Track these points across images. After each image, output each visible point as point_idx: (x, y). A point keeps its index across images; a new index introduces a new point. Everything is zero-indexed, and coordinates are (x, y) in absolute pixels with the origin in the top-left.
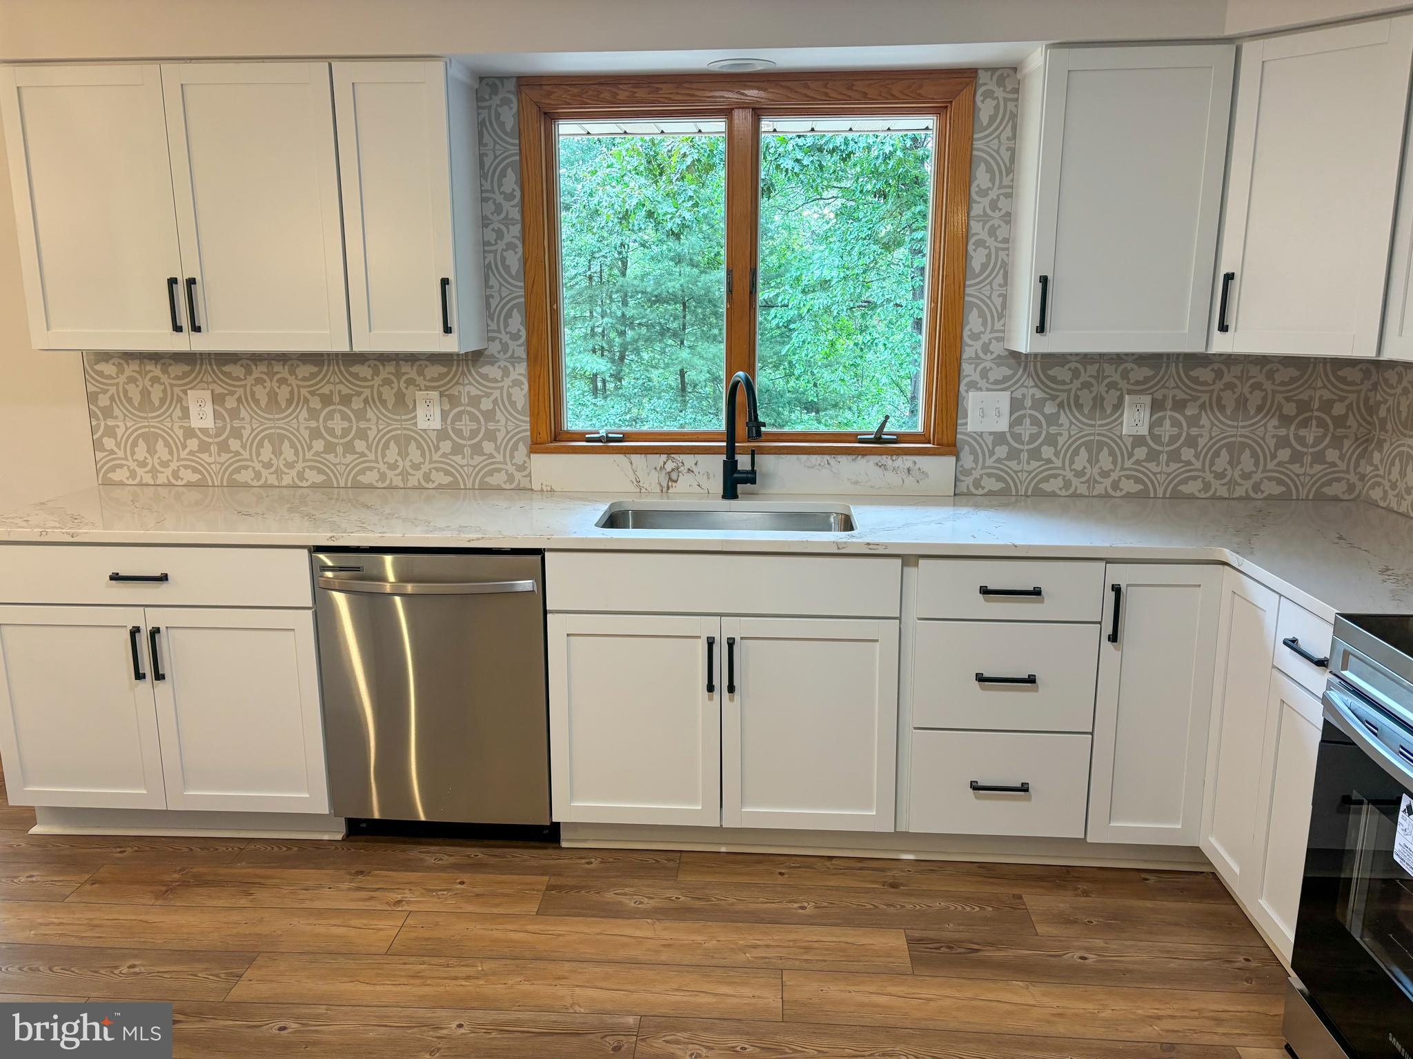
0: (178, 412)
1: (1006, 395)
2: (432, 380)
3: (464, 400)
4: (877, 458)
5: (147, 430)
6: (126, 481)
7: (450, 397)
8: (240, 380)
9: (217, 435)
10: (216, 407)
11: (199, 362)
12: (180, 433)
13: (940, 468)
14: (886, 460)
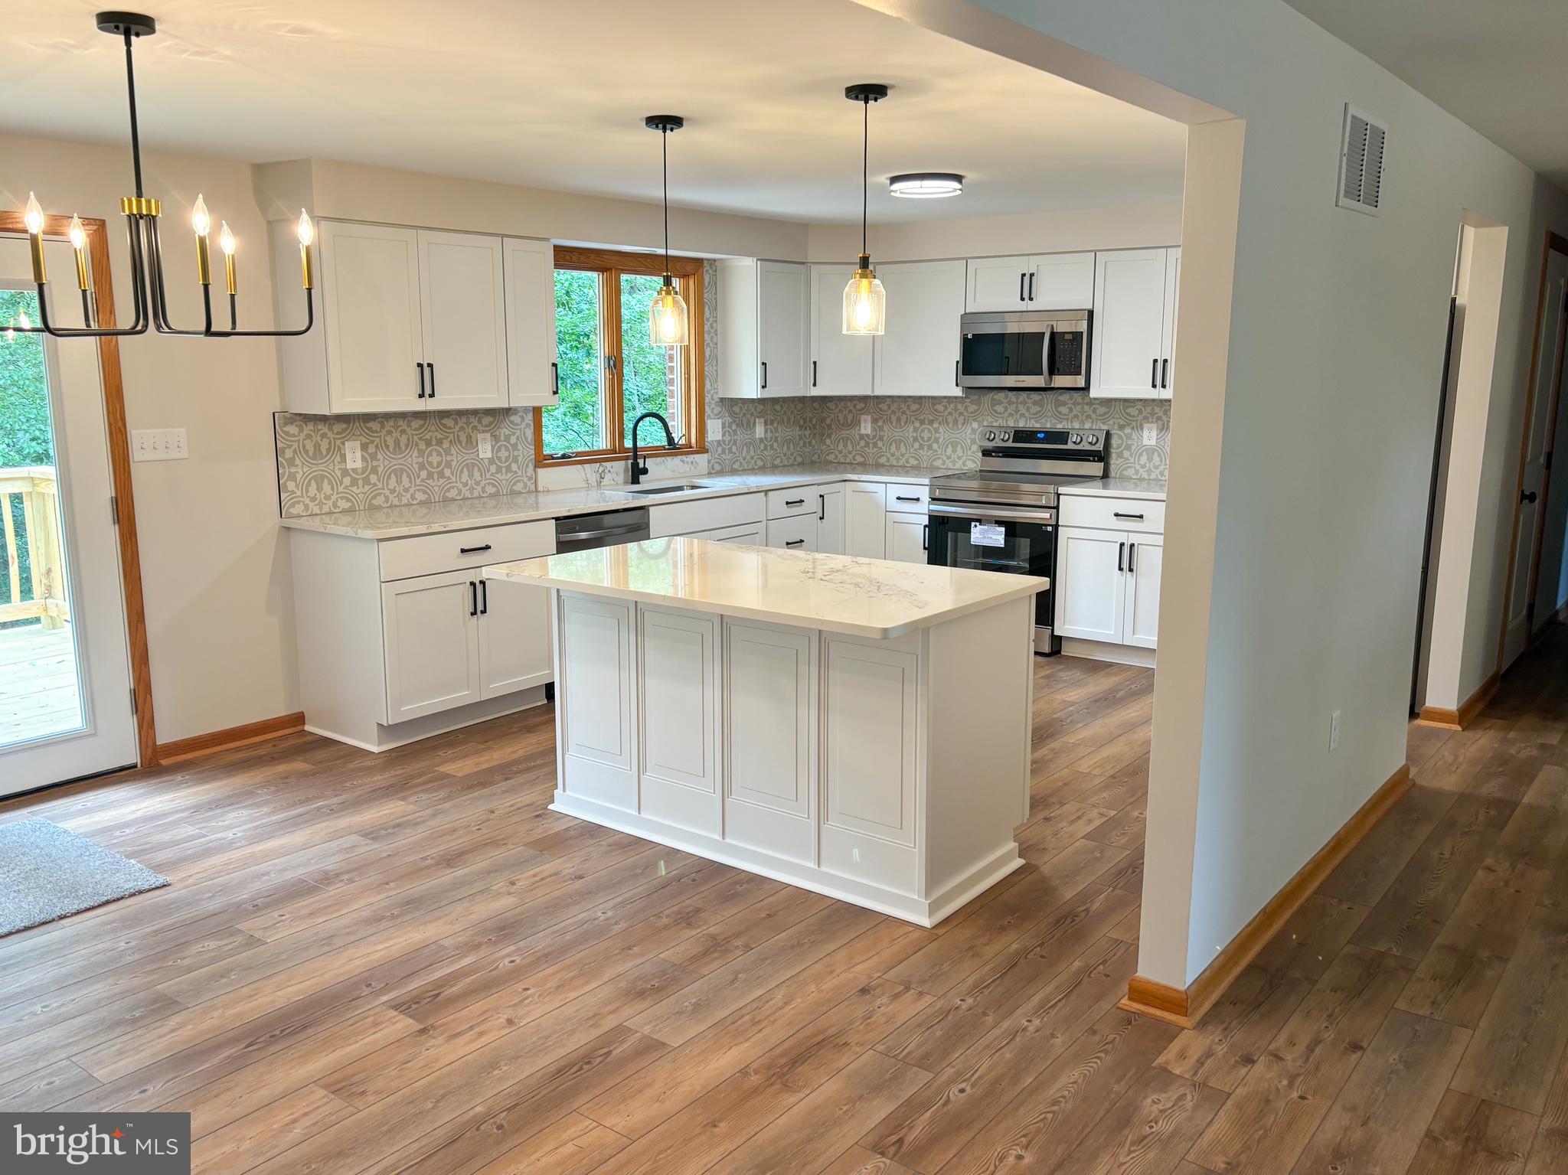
0: (338, 459)
1: (720, 421)
2: (486, 426)
3: (502, 438)
4: (680, 457)
5: (316, 473)
6: (302, 514)
7: (495, 436)
8: (378, 432)
9: (363, 473)
10: (363, 453)
11: (352, 421)
12: (339, 473)
13: (702, 459)
14: (684, 457)
